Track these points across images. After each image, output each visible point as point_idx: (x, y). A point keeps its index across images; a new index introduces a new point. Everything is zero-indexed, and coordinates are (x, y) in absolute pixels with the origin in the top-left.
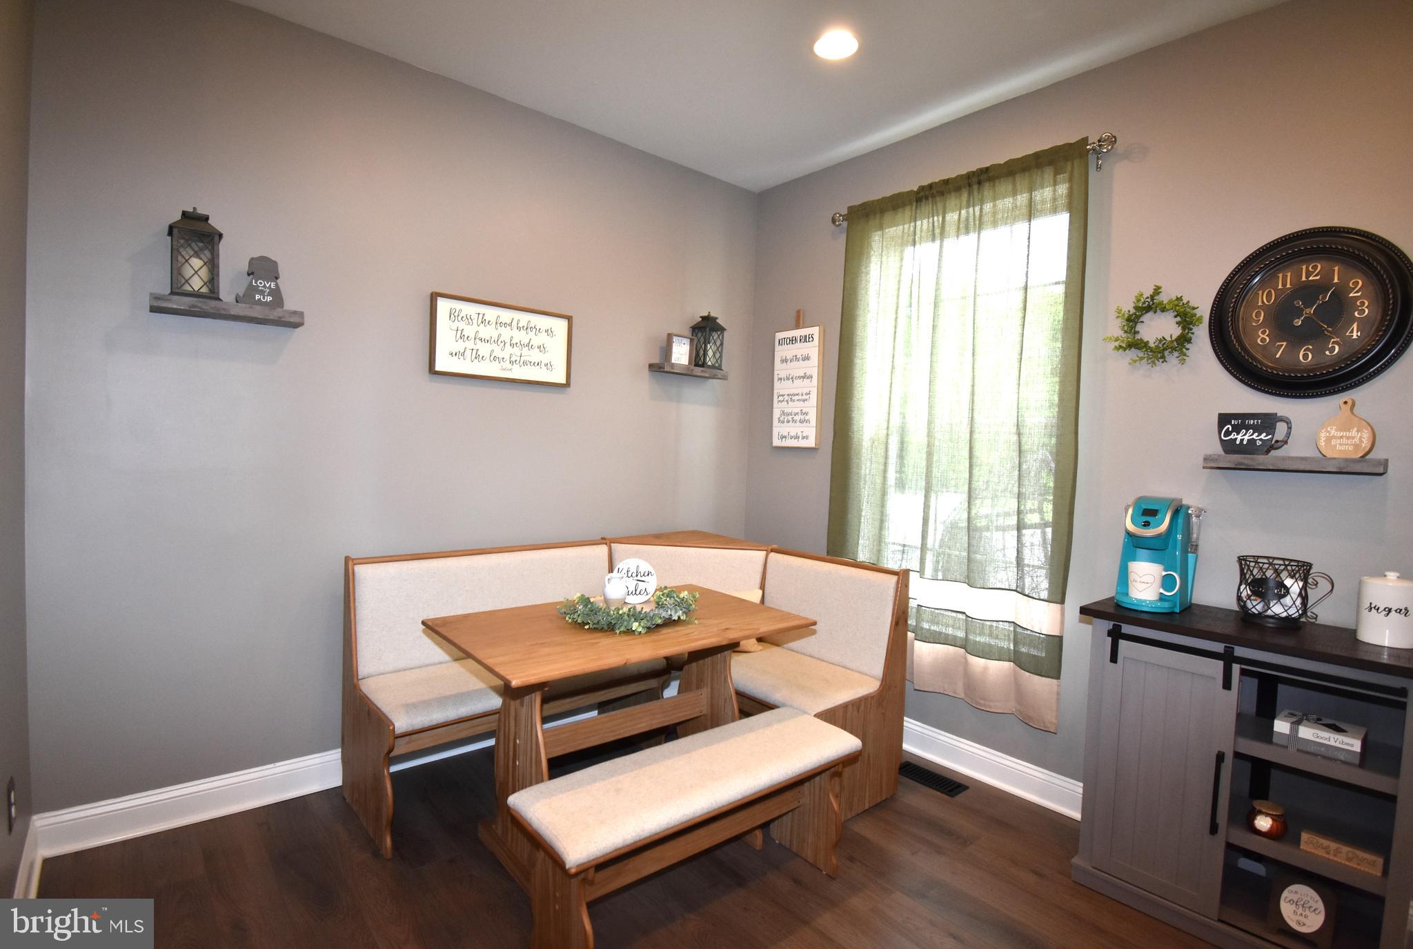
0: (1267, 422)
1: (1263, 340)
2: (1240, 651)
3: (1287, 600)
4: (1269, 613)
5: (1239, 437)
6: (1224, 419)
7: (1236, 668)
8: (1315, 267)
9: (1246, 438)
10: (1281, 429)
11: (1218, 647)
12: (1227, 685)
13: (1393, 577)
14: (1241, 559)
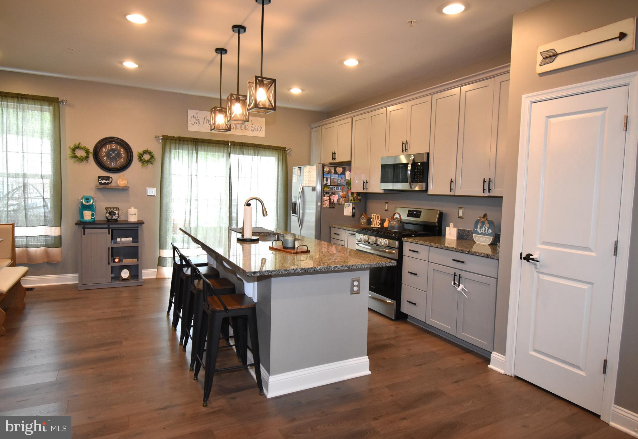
0: (108, 178)
1: (105, 159)
2: (111, 226)
3: (116, 215)
4: (113, 218)
5: (103, 181)
6: (99, 177)
7: (110, 229)
8: (114, 145)
9: (104, 181)
10: (111, 179)
11: (106, 226)
12: (109, 234)
13: (133, 208)
14: (106, 208)
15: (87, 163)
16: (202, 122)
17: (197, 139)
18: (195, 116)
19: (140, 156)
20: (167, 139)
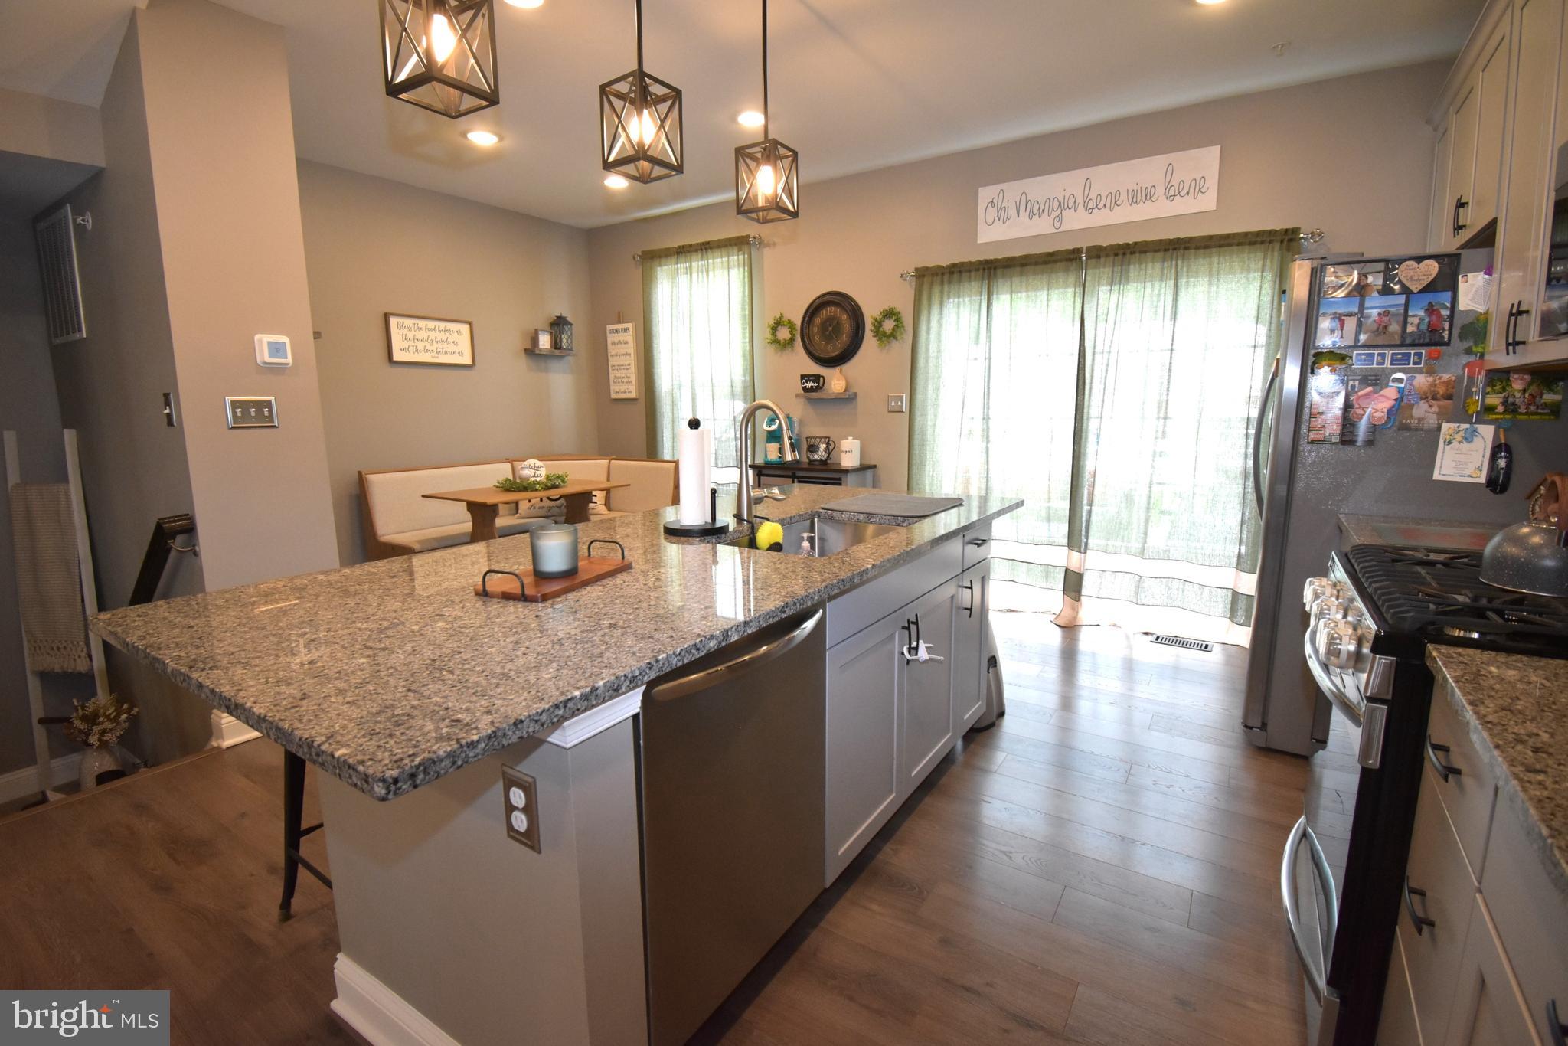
0: (817, 378)
1: (818, 340)
2: (798, 473)
3: (820, 453)
5: (808, 385)
6: (803, 376)
7: (796, 480)
8: (831, 309)
9: (810, 385)
10: (822, 380)
11: (790, 473)
13: (850, 438)
14: (807, 438)
15: (792, 350)
16: (1013, 212)
17: (991, 262)
18: (995, 201)
19: (878, 324)
20: (924, 276)
